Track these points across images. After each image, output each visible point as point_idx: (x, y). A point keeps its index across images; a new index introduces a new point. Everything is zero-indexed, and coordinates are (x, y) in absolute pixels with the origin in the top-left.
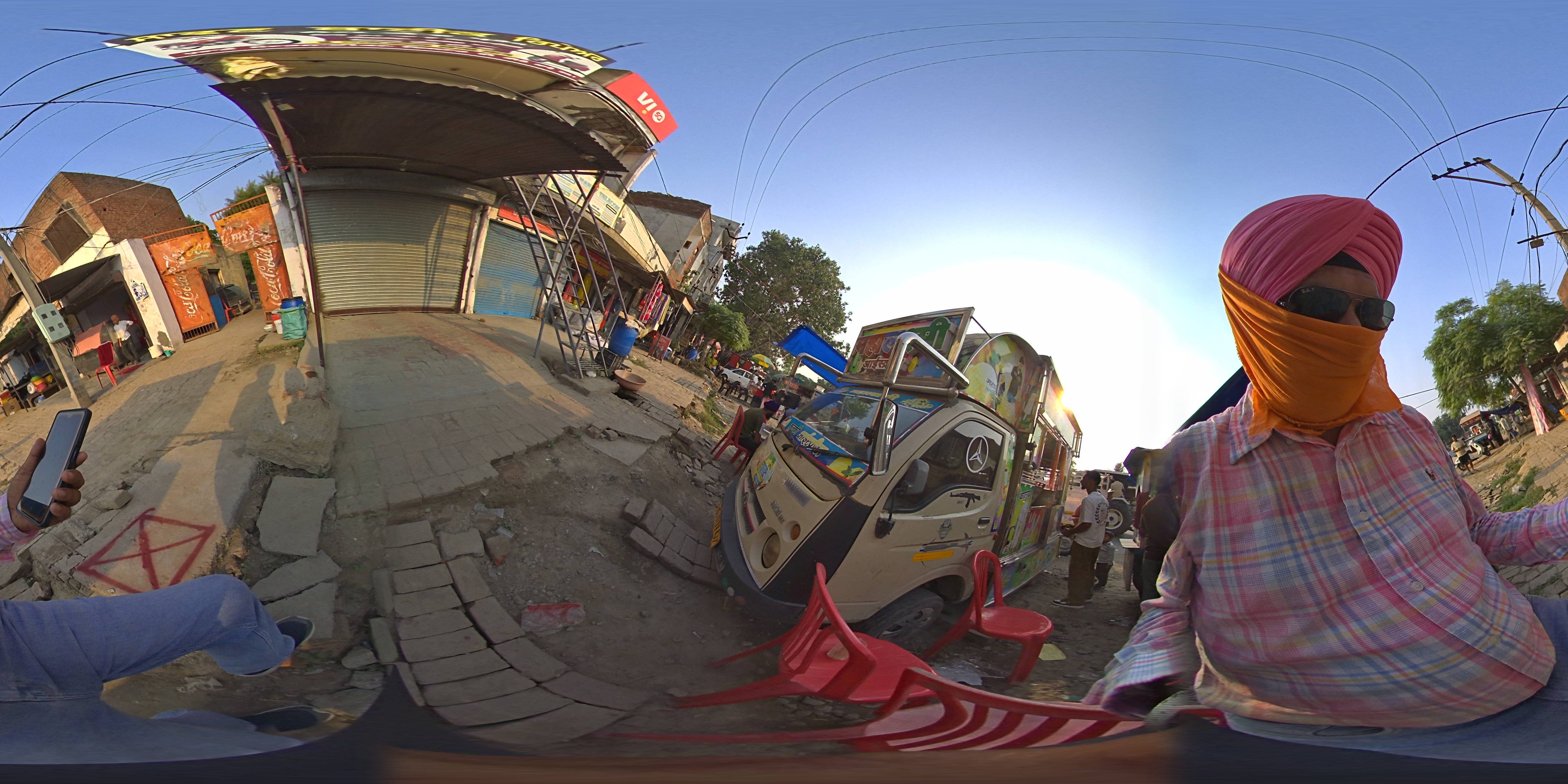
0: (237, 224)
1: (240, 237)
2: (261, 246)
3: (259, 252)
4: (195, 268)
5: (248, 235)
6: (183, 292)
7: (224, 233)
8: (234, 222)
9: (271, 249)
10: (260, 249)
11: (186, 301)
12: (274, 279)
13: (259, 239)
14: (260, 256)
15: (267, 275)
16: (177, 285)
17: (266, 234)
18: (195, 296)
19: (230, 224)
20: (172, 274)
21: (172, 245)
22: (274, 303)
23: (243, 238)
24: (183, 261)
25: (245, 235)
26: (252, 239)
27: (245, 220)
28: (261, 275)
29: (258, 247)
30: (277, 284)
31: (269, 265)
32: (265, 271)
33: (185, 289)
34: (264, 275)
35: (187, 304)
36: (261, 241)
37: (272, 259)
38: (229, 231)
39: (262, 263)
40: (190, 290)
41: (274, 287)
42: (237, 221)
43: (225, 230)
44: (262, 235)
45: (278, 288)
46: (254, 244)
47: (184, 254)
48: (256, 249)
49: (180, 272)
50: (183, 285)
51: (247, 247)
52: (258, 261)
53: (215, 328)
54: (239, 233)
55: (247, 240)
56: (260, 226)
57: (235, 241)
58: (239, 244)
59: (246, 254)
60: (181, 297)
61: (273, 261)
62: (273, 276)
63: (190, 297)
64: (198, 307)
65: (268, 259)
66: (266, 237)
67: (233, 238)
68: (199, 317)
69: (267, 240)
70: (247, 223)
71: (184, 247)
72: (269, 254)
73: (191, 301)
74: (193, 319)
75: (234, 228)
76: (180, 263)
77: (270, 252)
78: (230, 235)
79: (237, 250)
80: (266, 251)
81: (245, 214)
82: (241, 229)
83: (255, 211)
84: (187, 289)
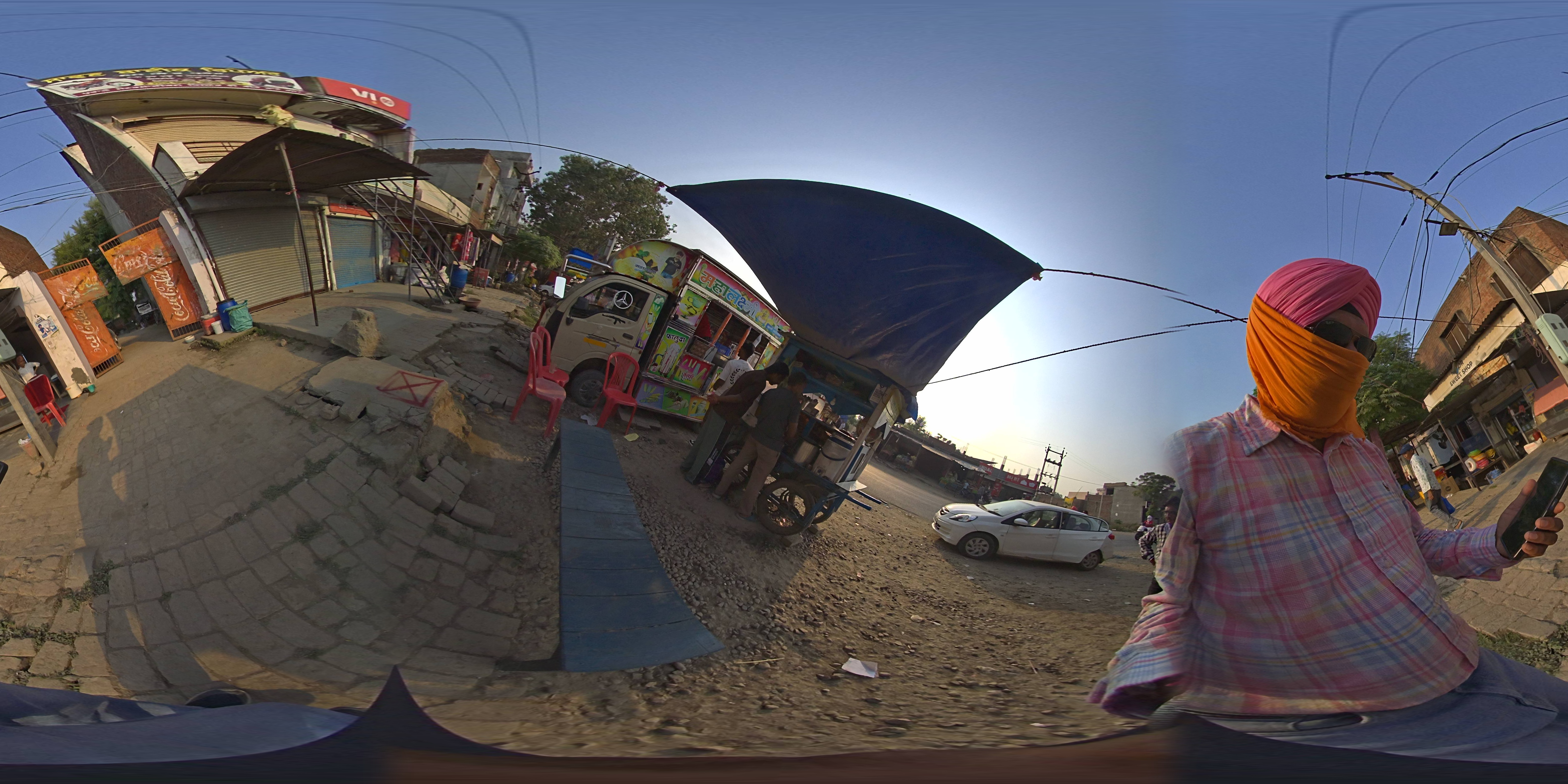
0: (128, 251)
1: (134, 263)
2: (156, 269)
3: (154, 275)
4: (90, 301)
5: (142, 260)
6: (84, 326)
7: (115, 262)
8: (125, 250)
9: (167, 269)
10: (156, 271)
11: (88, 335)
12: (174, 297)
13: (154, 262)
15: (167, 294)
16: (77, 319)
18: (95, 328)
19: (122, 252)
20: (70, 309)
21: (64, 279)
23: (137, 264)
24: (78, 294)
25: (138, 261)
26: (146, 264)
27: (137, 247)
28: (161, 296)
29: (153, 270)
30: (179, 301)
31: (168, 285)
32: (165, 292)
33: (85, 324)
34: (164, 295)
35: (90, 338)
36: (156, 264)
37: (170, 279)
38: (120, 259)
39: (159, 284)
40: (90, 323)
41: (177, 304)
42: (128, 249)
43: (116, 259)
46: (149, 268)
47: (77, 288)
48: (152, 272)
49: (77, 306)
50: (82, 319)
51: (142, 272)
53: (119, 360)
54: (132, 260)
55: (142, 265)
56: (152, 250)
57: (129, 268)
58: (134, 271)
59: (142, 279)
60: (83, 331)
61: (171, 281)
62: (174, 294)
63: (91, 330)
64: (102, 338)
65: (166, 280)
66: (160, 259)
67: (127, 266)
68: (104, 349)
69: (162, 262)
70: (140, 249)
71: (75, 282)
72: (166, 275)
73: (93, 335)
74: (99, 352)
75: (126, 256)
76: (76, 296)
78: (123, 263)
79: (132, 277)
80: (162, 273)
81: (137, 240)
82: (133, 256)
83: (146, 237)
84: (87, 322)
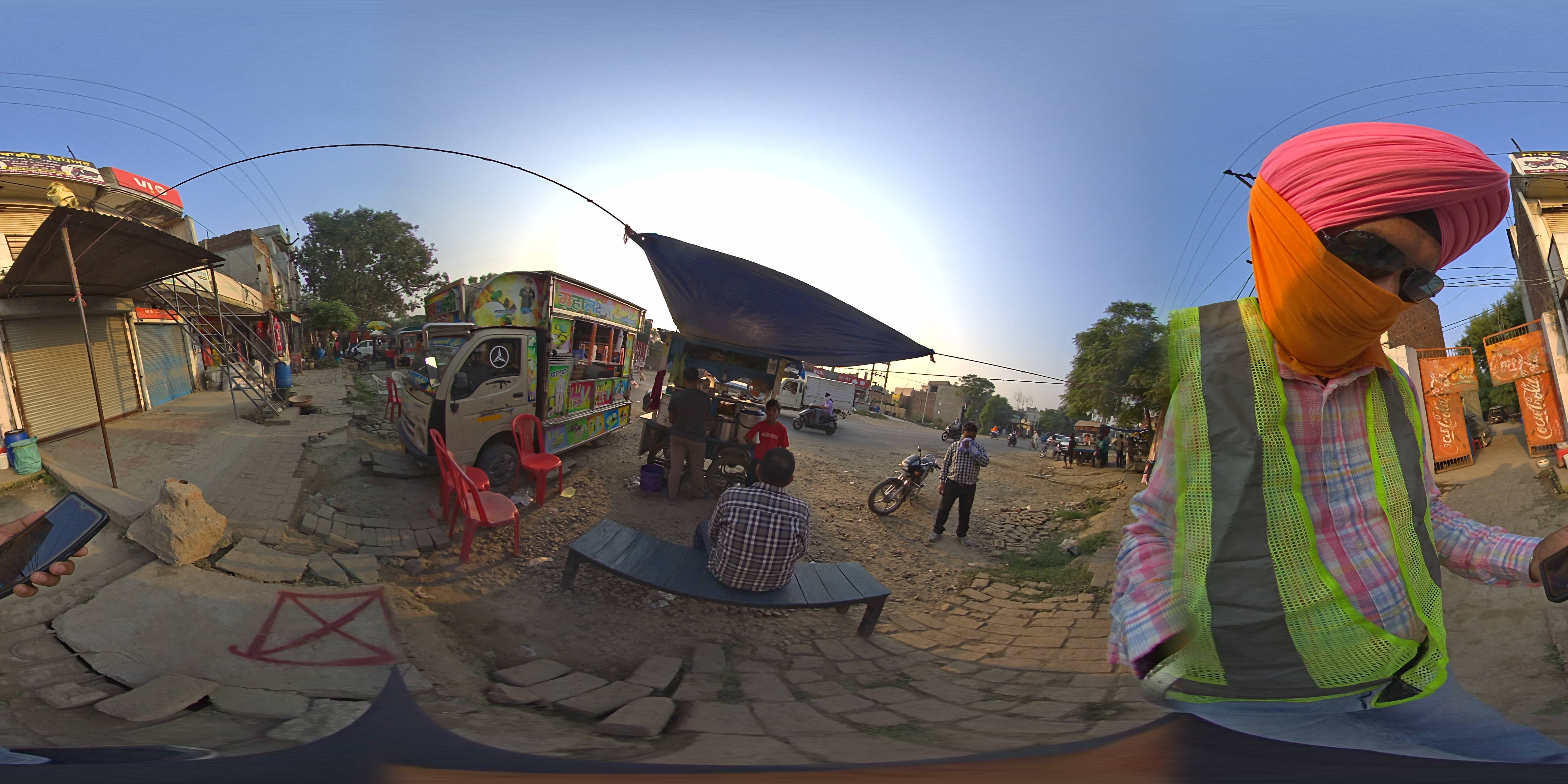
0: (1507, 351)
1: (1509, 365)
2: (1529, 377)
3: (1526, 382)
5: (1516, 364)
6: (1443, 417)
7: (1493, 359)
8: (1504, 348)
9: (1539, 379)
10: (1527, 379)
11: (1444, 428)
12: (1540, 411)
13: (1528, 368)
14: (1527, 387)
15: (1533, 407)
16: (1437, 408)
17: (1535, 363)
18: (1453, 425)
19: (1501, 350)
20: (1435, 396)
21: (1440, 364)
22: (1540, 436)
23: (1511, 367)
24: (1447, 384)
25: (1514, 364)
26: (1520, 368)
27: (1515, 348)
29: (1526, 377)
32: (1532, 403)
33: (1444, 415)
34: (1531, 407)
35: (1444, 431)
36: (1529, 371)
37: (1539, 390)
38: (1498, 358)
39: (1529, 394)
40: (1449, 416)
42: (1507, 348)
43: (1494, 356)
44: (1530, 364)
45: (1545, 420)
46: (1523, 374)
47: (1449, 376)
48: (1523, 379)
49: (1443, 395)
50: (1443, 410)
51: (1515, 376)
52: (1525, 392)
53: (1470, 462)
54: (1508, 361)
55: (1515, 369)
56: (1529, 354)
58: (1507, 373)
59: (1513, 384)
60: (1440, 422)
61: (1540, 392)
62: (1540, 408)
63: (1448, 424)
64: (1455, 436)
65: (1535, 390)
66: (1534, 366)
67: (1502, 366)
68: (1454, 447)
69: (1535, 370)
70: (1517, 351)
71: (1451, 369)
72: (1536, 385)
74: (1447, 449)
75: (1504, 355)
76: (1445, 385)
77: (1537, 382)
78: (1499, 362)
79: (1505, 379)
80: (1533, 382)
81: (1516, 341)
82: (1510, 357)
83: (1525, 339)
84: (1447, 414)
